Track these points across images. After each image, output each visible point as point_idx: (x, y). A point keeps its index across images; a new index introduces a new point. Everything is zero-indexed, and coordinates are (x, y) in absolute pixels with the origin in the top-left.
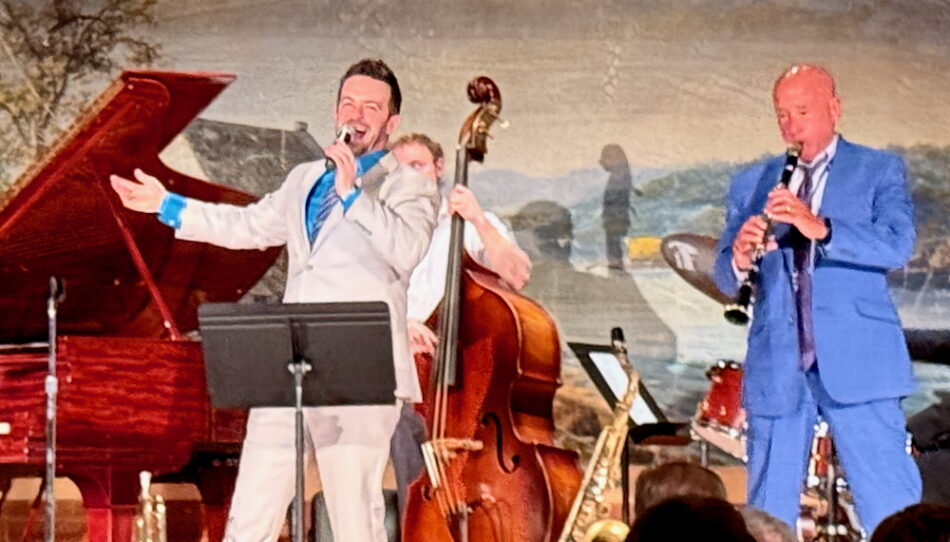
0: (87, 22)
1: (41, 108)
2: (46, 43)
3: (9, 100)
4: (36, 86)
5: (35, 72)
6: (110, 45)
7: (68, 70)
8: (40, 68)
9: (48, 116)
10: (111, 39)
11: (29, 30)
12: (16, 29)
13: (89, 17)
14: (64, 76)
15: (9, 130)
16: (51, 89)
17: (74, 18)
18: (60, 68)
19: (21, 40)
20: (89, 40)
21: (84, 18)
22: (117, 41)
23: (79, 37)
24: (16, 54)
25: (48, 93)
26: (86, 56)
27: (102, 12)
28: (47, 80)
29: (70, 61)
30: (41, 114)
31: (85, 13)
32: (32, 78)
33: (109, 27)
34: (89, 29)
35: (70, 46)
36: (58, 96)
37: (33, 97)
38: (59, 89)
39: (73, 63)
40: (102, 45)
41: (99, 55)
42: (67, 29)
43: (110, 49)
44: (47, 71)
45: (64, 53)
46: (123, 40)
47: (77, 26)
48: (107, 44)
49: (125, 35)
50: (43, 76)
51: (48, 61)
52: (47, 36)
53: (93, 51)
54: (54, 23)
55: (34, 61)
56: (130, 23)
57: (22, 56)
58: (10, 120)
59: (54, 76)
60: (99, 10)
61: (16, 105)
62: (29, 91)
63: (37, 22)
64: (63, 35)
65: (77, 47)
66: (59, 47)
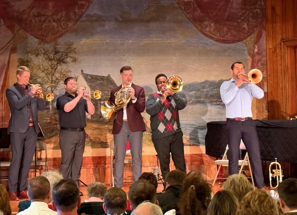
0: (61, 53)
1: (52, 72)
2: (52, 58)
3: (45, 70)
4: (51, 67)
5: (50, 64)
6: (67, 58)
7: (58, 63)
8: (51, 63)
9: (54, 74)
10: (67, 57)
11: (49, 55)
12: (46, 54)
13: (62, 52)
14: (57, 65)
15: (45, 77)
16: (54, 68)
17: (59, 52)
18: (56, 63)
19: (47, 57)
20: (62, 57)
21: (61, 52)
22: (68, 57)
23: (60, 56)
24: (46, 60)
25: (53, 69)
26: (61, 60)
27: (65, 51)
28: (53, 66)
29: (58, 61)
30: (52, 73)
31: (61, 51)
32: (49, 65)
33: (66, 54)
34: (62, 54)
35: (58, 58)
36: (56, 69)
37: (50, 69)
38: (56, 68)
39: (59, 62)
40: (65, 58)
41: (64, 60)
42: (57, 54)
43: (67, 59)
44: (53, 64)
45: (57, 60)
46: (69, 57)
47: (59, 54)
48: (66, 58)
49: (70, 56)
50: (52, 65)
51: (53, 62)
52: (53, 56)
53: (63, 59)
54: (54, 53)
55: (50, 61)
56: (71, 53)
57: (47, 60)
58: (45, 75)
59: (54, 65)
60: (64, 50)
61: (46, 71)
62: (49, 68)
63: (50, 53)
64: (56, 56)
65: (59, 58)
66: (55, 58)
